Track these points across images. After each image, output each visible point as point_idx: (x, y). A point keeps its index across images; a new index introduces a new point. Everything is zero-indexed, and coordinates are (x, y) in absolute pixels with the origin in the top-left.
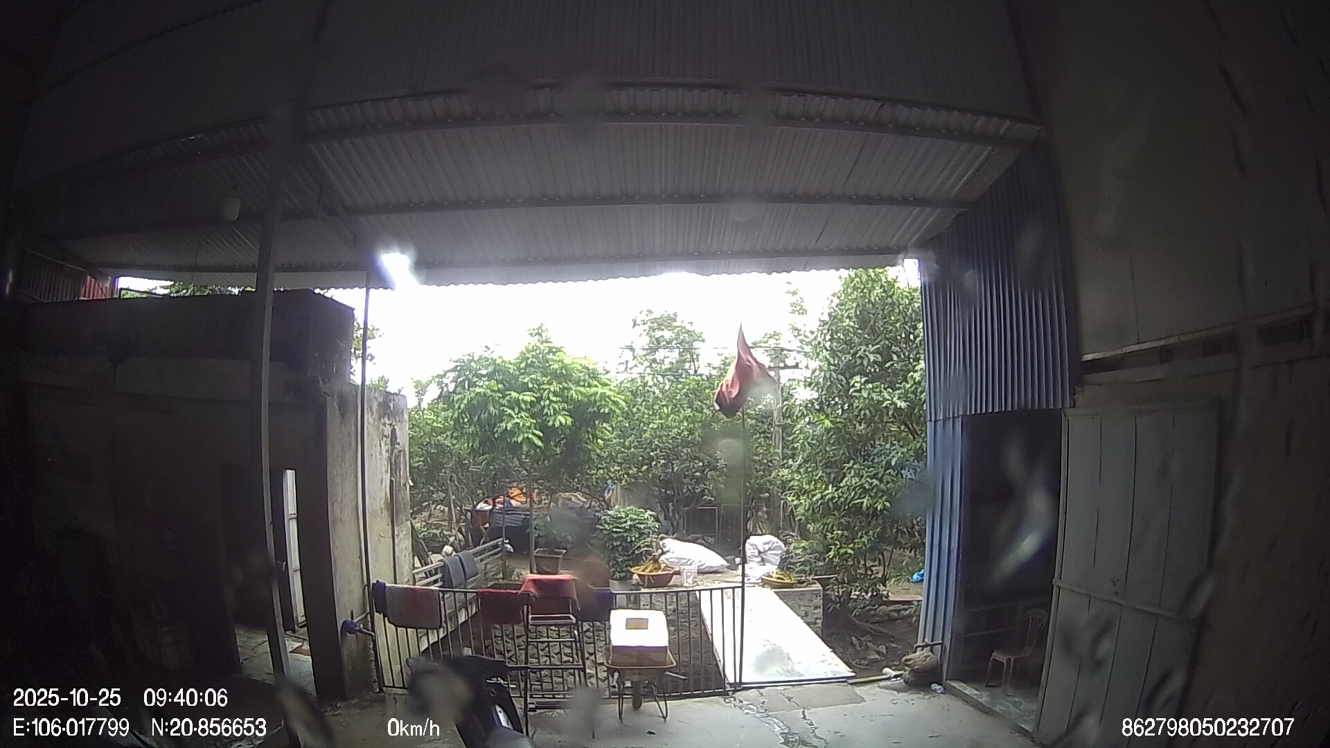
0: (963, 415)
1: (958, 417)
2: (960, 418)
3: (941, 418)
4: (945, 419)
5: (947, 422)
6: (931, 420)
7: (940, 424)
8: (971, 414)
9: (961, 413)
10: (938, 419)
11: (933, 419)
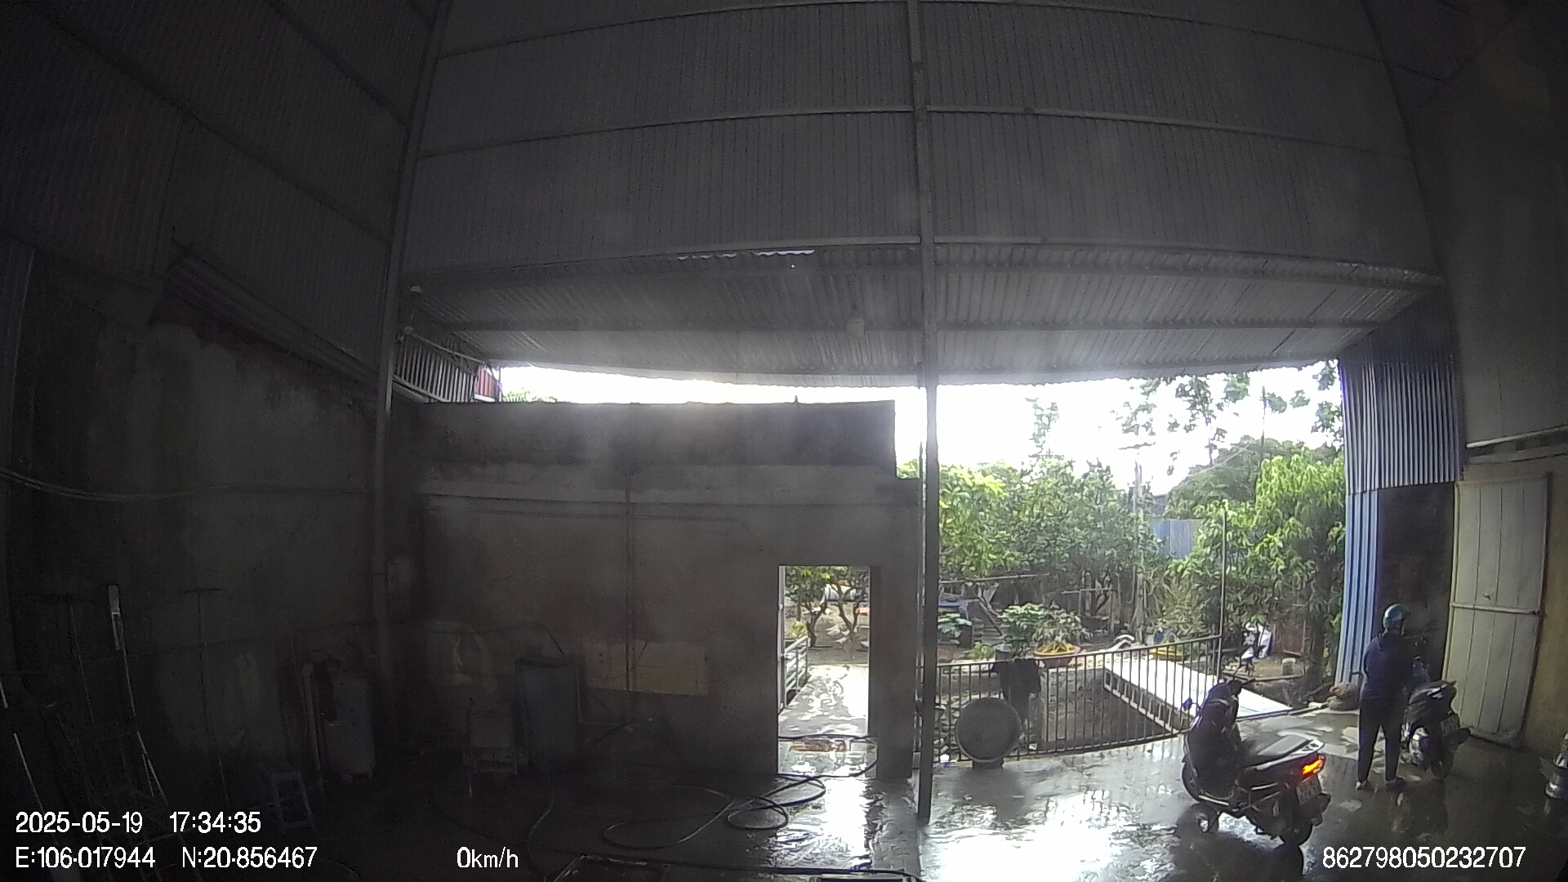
0: (1378, 489)
1: (1375, 490)
2: (1376, 492)
3: (1360, 491)
4: (1363, 492)
5: (1364, 495)
6: (1349, 494)
7: (1358, 498)
8: (1385, 488)
9: (1377, 486)
10: (1357, 492)
11: (1352, 492)
